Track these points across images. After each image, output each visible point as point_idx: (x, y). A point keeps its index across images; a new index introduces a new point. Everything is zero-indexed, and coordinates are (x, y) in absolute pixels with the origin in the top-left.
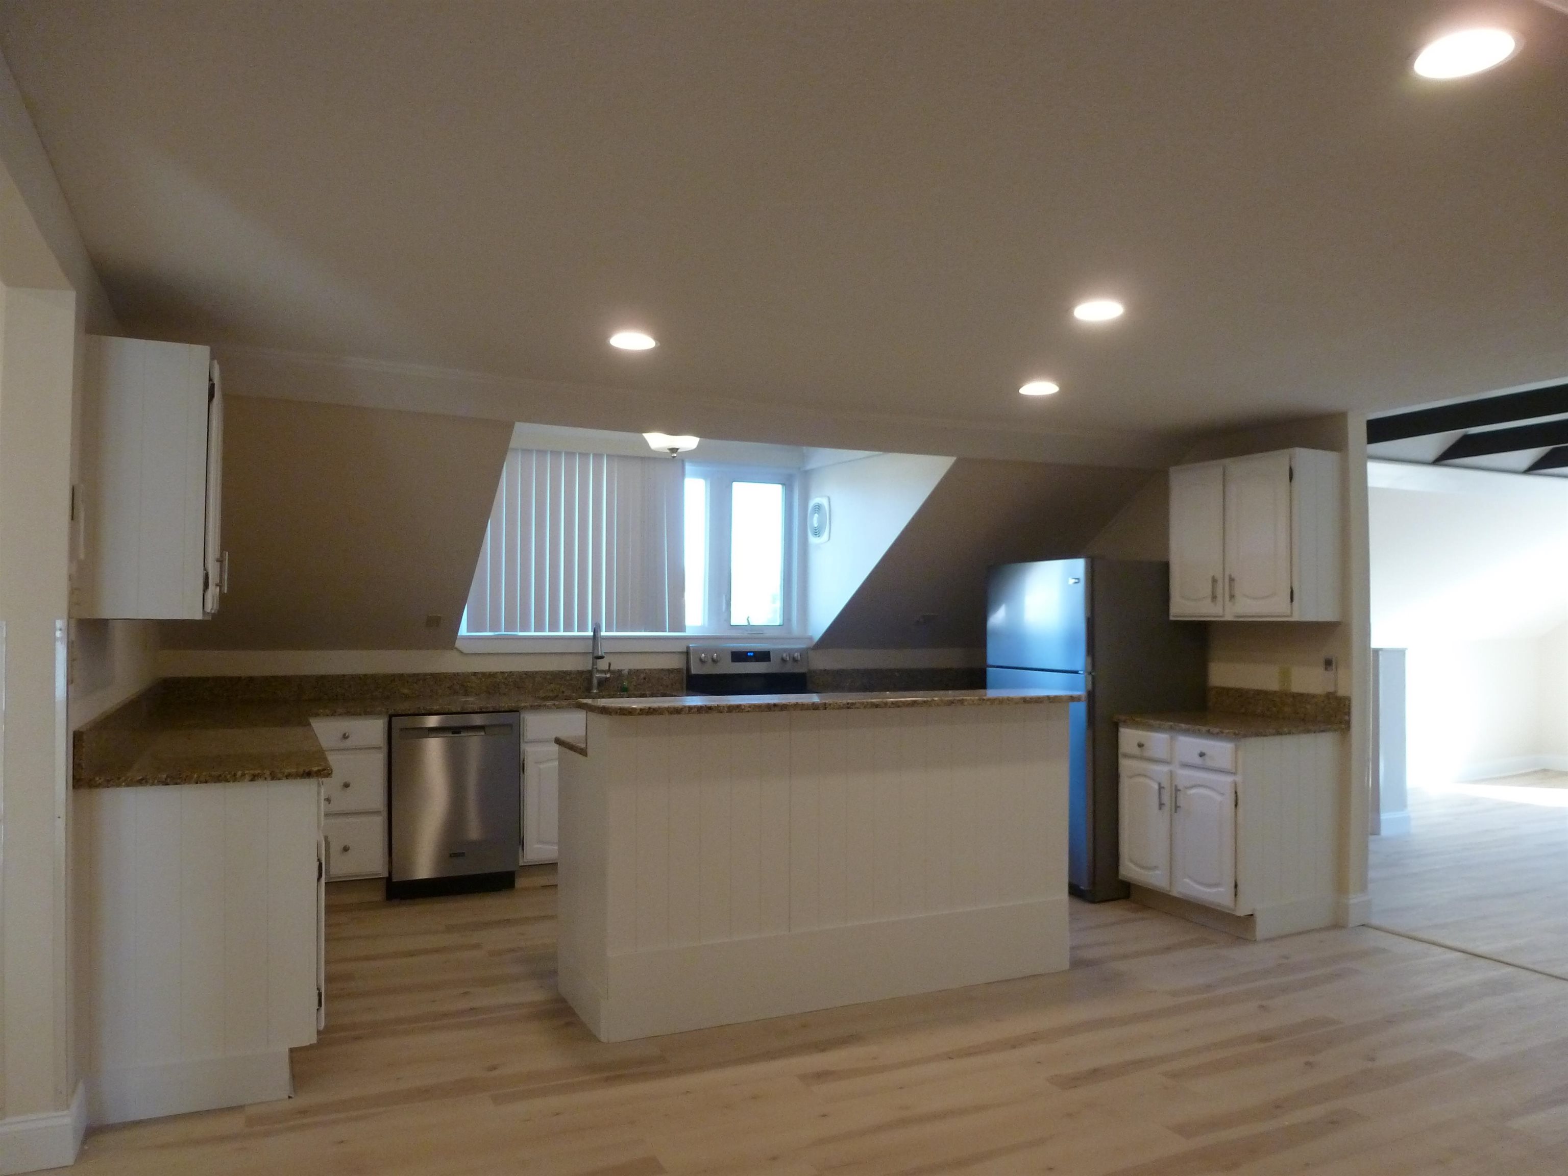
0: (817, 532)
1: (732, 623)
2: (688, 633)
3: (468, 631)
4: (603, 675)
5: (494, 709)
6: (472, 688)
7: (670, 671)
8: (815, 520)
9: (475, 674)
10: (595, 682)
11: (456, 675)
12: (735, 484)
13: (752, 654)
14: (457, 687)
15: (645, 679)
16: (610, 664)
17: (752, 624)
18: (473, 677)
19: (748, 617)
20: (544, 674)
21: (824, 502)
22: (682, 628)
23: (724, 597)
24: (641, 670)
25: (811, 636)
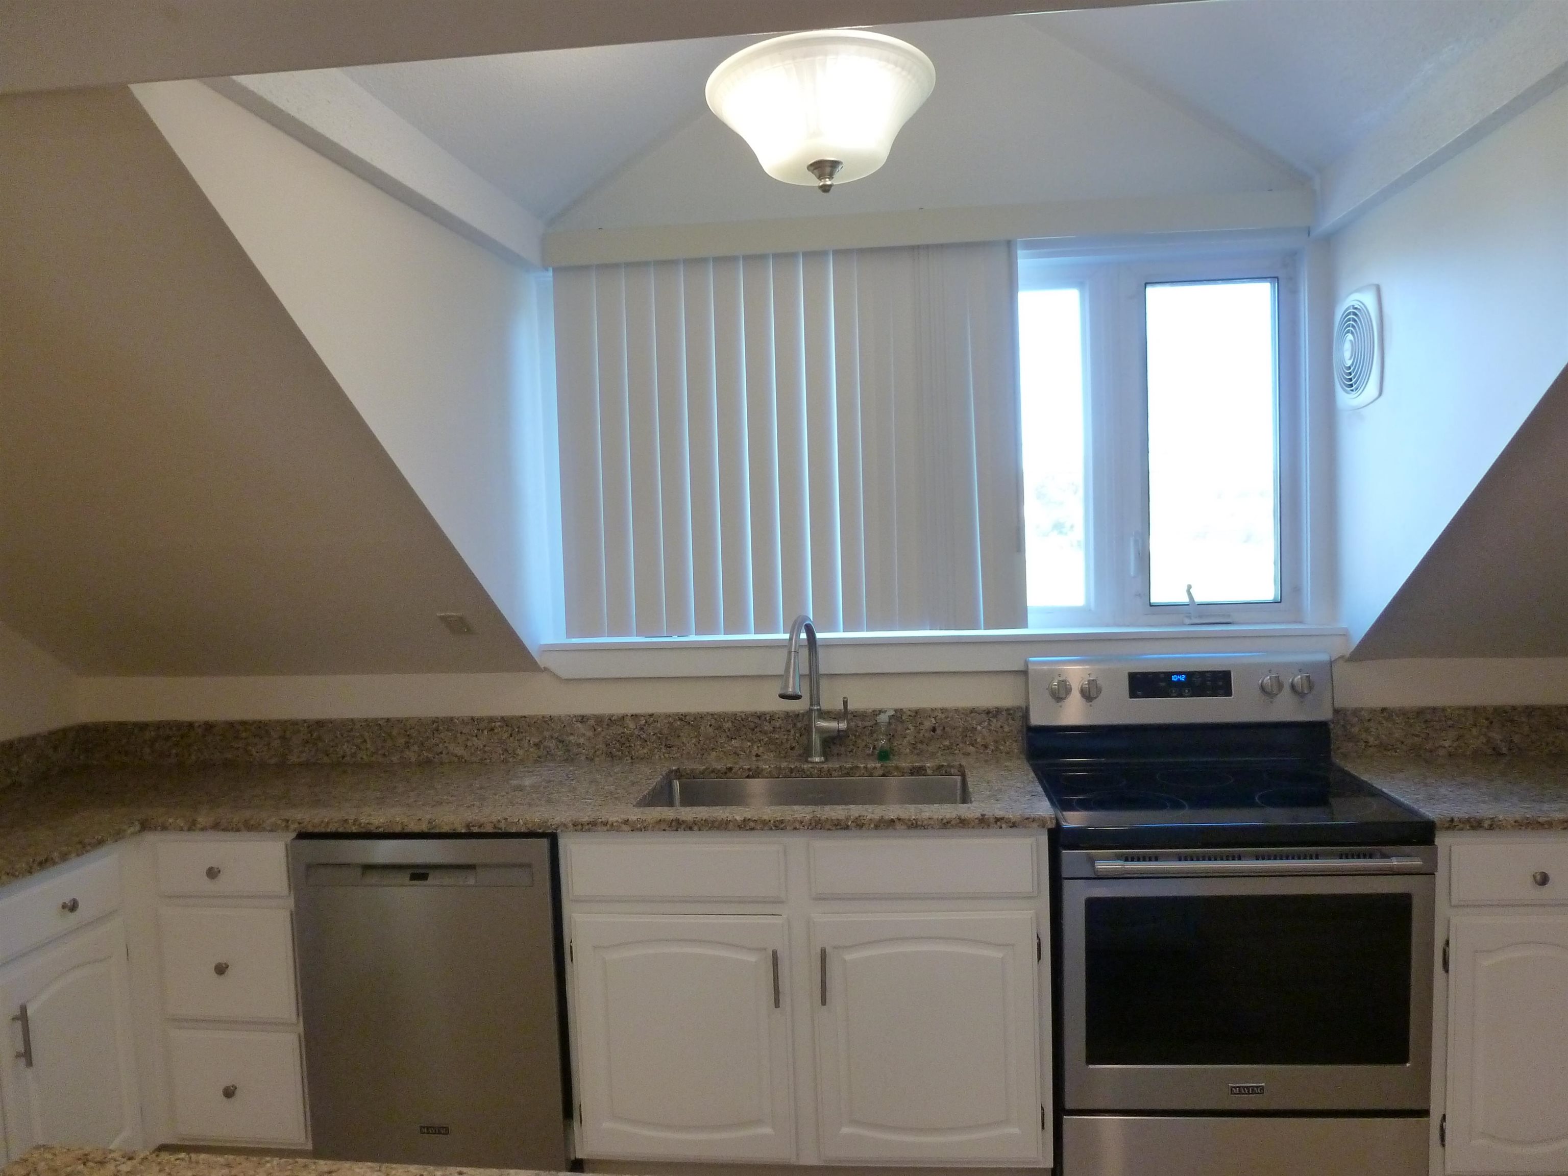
0: (1352, 383)
1: (1154, 599)
2: (1034, 628)
3: (569, 635)
4: (833, 725)
5: (495, 827)
6: (578, 745)
7: (992, 713)
8: (1346, 353)
9: (583, 719)
10: (816, 739)
11: (547, 721)
12: (1156, 295)
13: (1182, 678)
14: (552, 744)
15: (934, 730)
16: (845, 703)
17: (1199, 598)
18: (579, 725)
19: (1189, 587)
20: (718, 719)
21: (1368, 300)
22: (1018, 615)
23: (1132, 543)
24: (924, 710)
25: (1346, 629)
